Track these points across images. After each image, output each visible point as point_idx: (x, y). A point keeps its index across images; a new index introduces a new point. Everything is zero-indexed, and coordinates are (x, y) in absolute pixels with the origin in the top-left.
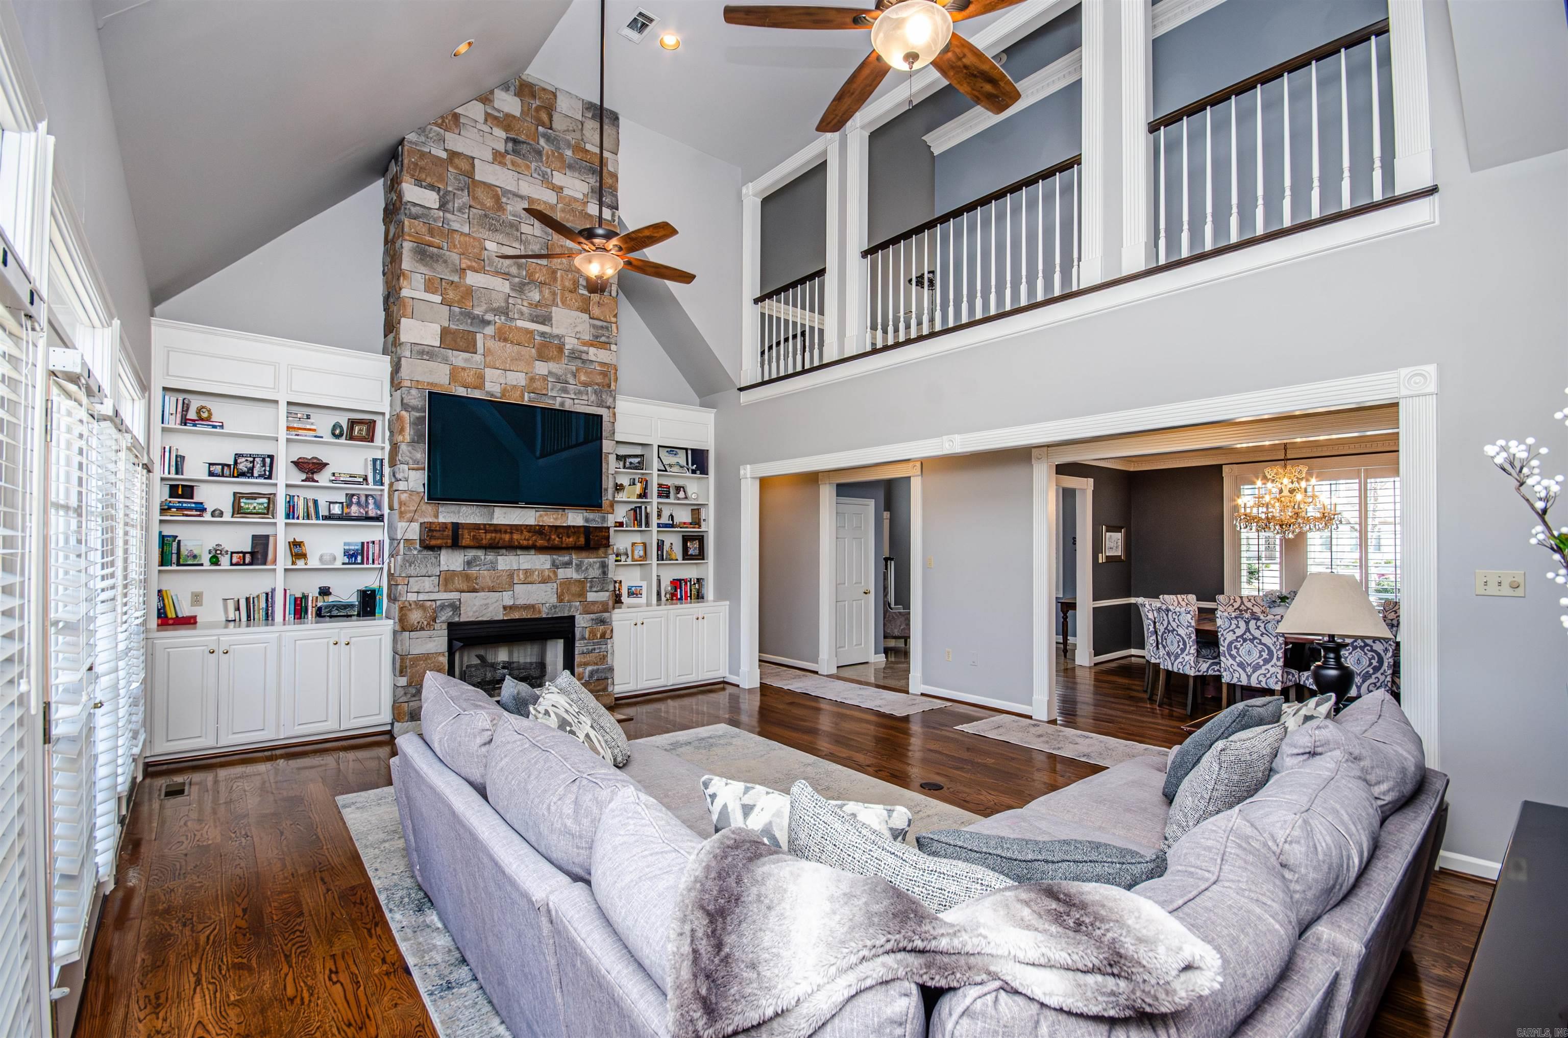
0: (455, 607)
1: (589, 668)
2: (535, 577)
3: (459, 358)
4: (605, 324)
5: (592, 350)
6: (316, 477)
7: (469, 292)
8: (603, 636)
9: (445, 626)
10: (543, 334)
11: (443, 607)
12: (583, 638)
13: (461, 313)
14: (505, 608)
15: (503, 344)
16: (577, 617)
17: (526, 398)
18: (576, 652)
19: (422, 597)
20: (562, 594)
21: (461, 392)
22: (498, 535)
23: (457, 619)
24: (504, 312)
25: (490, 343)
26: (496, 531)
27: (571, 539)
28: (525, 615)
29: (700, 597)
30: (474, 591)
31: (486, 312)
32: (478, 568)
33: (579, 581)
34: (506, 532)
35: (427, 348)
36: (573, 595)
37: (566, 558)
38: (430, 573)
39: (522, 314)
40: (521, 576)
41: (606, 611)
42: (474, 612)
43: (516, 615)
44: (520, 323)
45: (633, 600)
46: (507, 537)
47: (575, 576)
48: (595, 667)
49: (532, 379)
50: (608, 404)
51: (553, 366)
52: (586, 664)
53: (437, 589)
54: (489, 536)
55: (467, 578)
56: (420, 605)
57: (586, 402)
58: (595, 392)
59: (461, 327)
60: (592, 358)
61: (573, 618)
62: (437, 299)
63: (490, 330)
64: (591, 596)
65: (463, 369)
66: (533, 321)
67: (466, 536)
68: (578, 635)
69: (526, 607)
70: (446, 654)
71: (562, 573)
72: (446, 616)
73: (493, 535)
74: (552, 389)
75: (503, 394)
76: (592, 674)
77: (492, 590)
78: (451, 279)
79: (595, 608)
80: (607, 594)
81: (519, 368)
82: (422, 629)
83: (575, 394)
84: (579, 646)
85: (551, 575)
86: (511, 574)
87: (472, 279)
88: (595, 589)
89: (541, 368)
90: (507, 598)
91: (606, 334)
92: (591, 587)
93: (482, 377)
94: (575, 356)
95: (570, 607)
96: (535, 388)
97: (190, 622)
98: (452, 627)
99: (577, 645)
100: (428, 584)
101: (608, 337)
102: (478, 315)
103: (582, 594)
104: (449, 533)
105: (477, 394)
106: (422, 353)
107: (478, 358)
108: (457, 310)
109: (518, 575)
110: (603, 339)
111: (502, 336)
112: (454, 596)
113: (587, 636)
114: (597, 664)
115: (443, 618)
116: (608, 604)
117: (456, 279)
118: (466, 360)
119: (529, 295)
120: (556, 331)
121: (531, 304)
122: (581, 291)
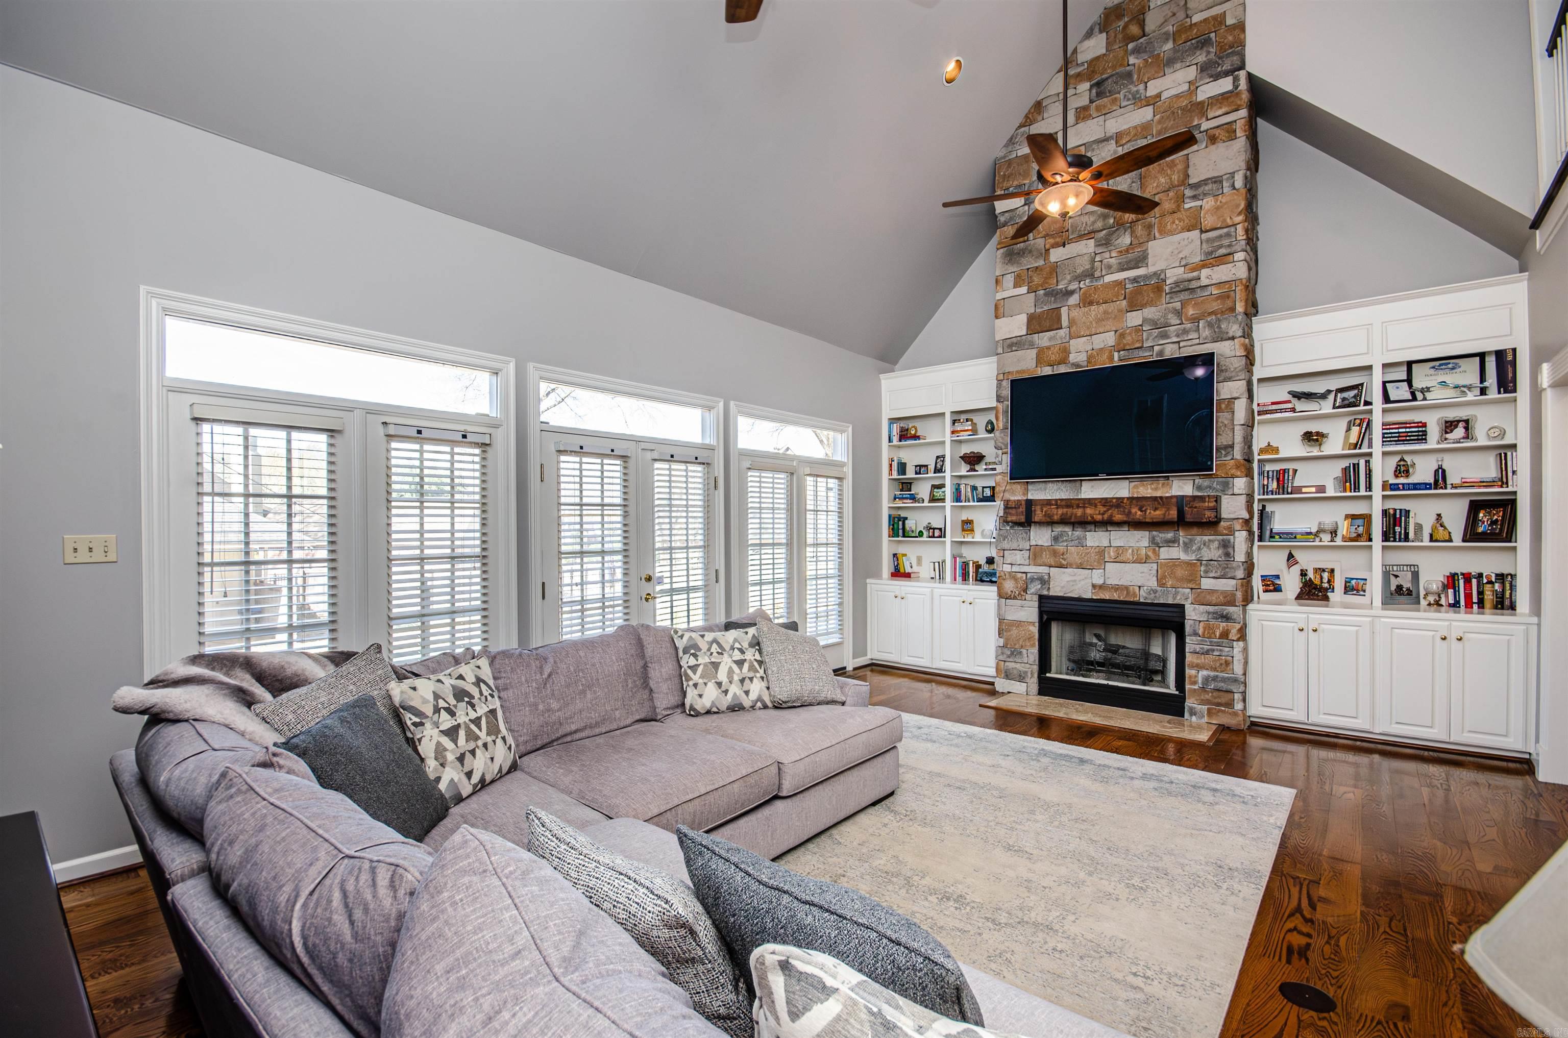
0: (1044, 581)
1: (1204, 673)
2: (1129, 555)
3: (1043, 340)
4: (1225, 230)
5: (1204, 272)
6: (977, 467)
7: (1054, 270)
8: (1225, 635)
9: (1036, 598)
10: (1135, 280)
11: (1033, 580)
12: (1196, 634)
13: (1045, 295)
14: (1094, 586)
15: (1086, 309)
16: (1189, 609)
17: (1116, 358)
18: (1187, 650)
19: (1015, 569)
20: (1164, 577)
21: (1047, 371)
22: (1070, 511)
23: (1045, 593)
24: (1090, 274)
25: (1075, 313)
26: (1068, 506)
27: (1158, 512)
28: (1116, 596)
29: (1504, 604)
30: (1061, 566)
31: (1070, 282)
32: (1065, 544)
33: (1189, 564)
34: (1078, 507)
35: (1014, 340)
36: (1181, 580)
37: (1170, 535)
38: (1021, 547)
39: (1109, 267)
40: (1112, 554)
41: (1232, 603)
42: (1063, 587)
43: (1106, 596)
44: (1108, 279)
45: (1351, 599)
46: (1079, 512)
47: (1183, 556)
48: (1212, 674)
49: (1122, 336)
50: (1231, 335)
51: (1150, 312)
52: (1199, 667)
53: (1027, 562)
54: (1060, 511)
55: (1055, 553)
56: (1013, 576)
57: (1197, 341)
58: (1210, 325)
59: (1046, 308)
60: (1204, 281)
61: (1182, 607)
62: (1024, 290)
63: (1074, 300)
64: (1207, 583)
65: (1048, 348)
66: (1123, 270)
67: (1038, 512)
68: (1188, 629)
69: (1117, 588)
70: (1037, 624)
71: (1166, 553)
72: (1035, 587)
73: (1065, 510)
74: (1147, 339)
75: (1089, 362)
76: (1206, 680)
77: (1080, 567)
78: (1036, 265)
79: (1214, 599)
80: (1233, 582)
81: (1108, 328)
82: (1015, 598)
83: (1178, 336)
84: (1191, 644)
85: (1150, 554)
86: (1101, 552)
87: (1057, 255)
88: (1212, 575)
89: (1134, 319)
90: (1097, 577)
91: (1226, 242)
92: (1206, 572)
93: (1066, 351)
94: (1183, 288)
95: (1176, 593)
96: (1125, 345)
97: (908, 576)
98: (1042, 598)
99: (1187, 641)
100: (1019, 557)
101: (1230, 246)
102: (1061, 290)
103: (1192, 579)
104: (1023, 509)
105: (1063, 369)
106: (1011, 346)
107: (1061, 332)
108: (1042, 292)
109: (1109, 553)
110: (1222, 251)
111: (1087, 302)
112: (1043, 570)
113: (1200, 632)
114: (1215, 670)
115: (1033, 590)
116: (1234, 595)
117: (1041, 263)
118: (1050, 339)
119: (1117, 242)
120: (1152, 269)
121: (1121, 252)
122: (1187, 206)
